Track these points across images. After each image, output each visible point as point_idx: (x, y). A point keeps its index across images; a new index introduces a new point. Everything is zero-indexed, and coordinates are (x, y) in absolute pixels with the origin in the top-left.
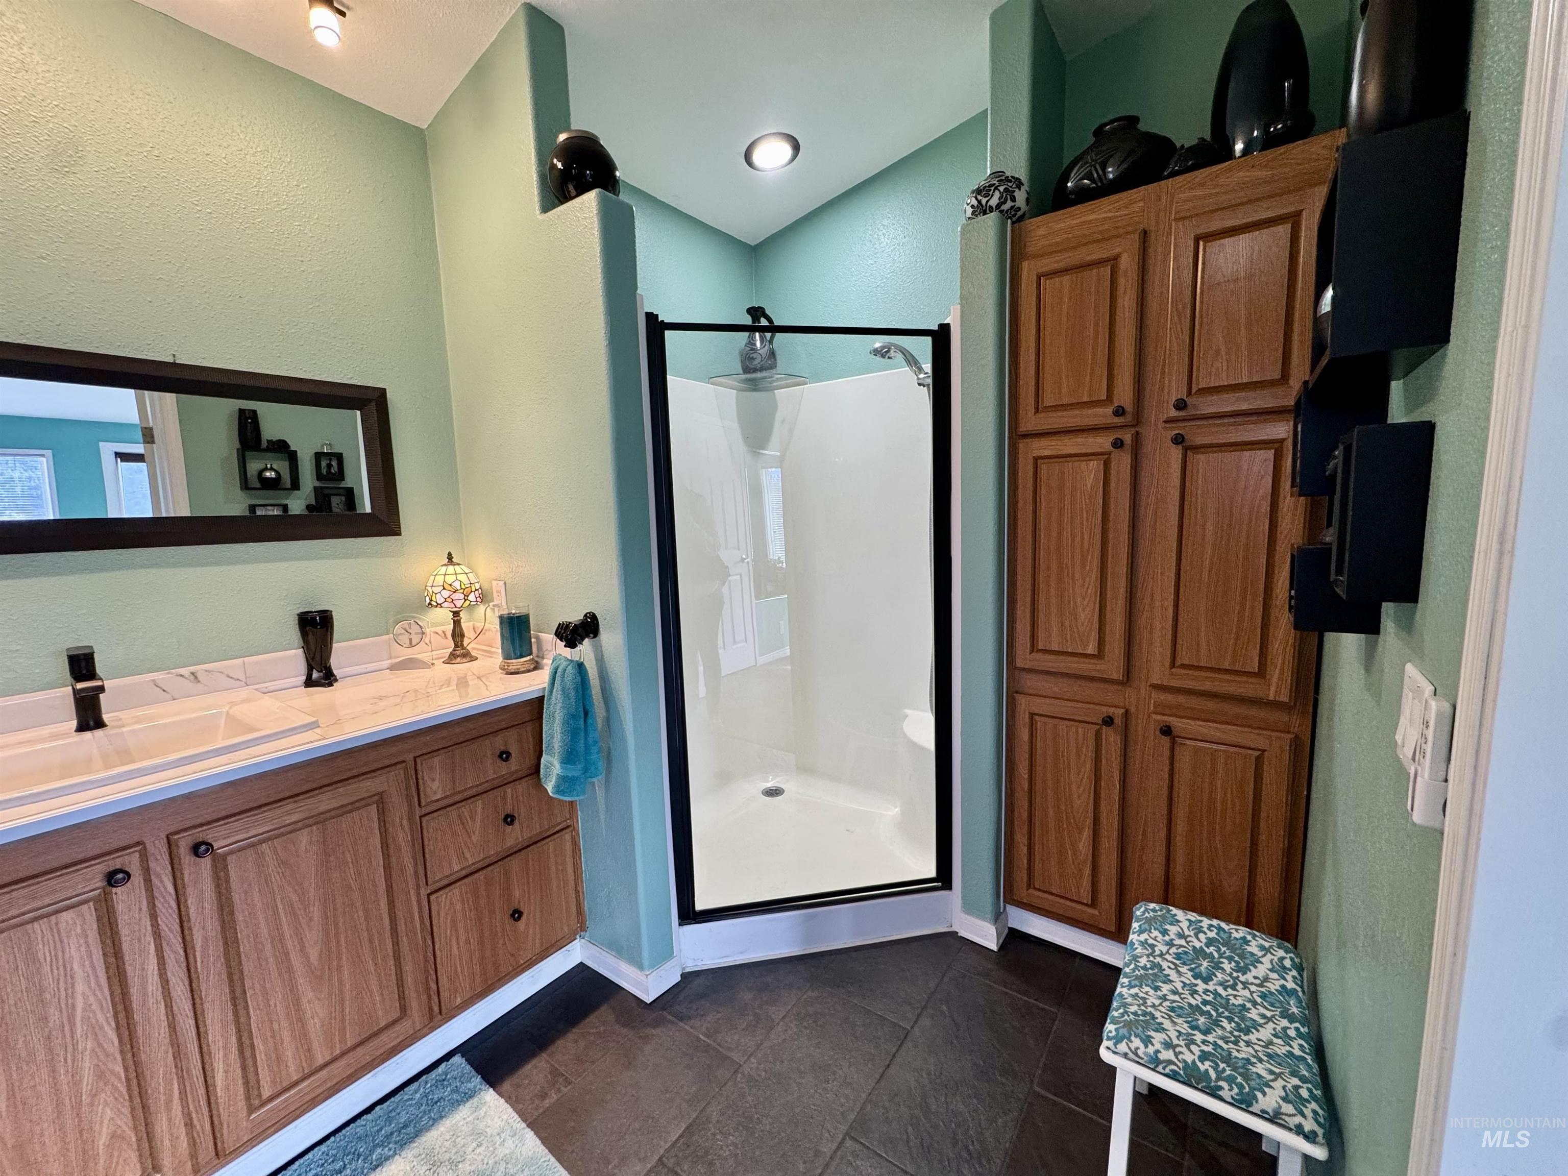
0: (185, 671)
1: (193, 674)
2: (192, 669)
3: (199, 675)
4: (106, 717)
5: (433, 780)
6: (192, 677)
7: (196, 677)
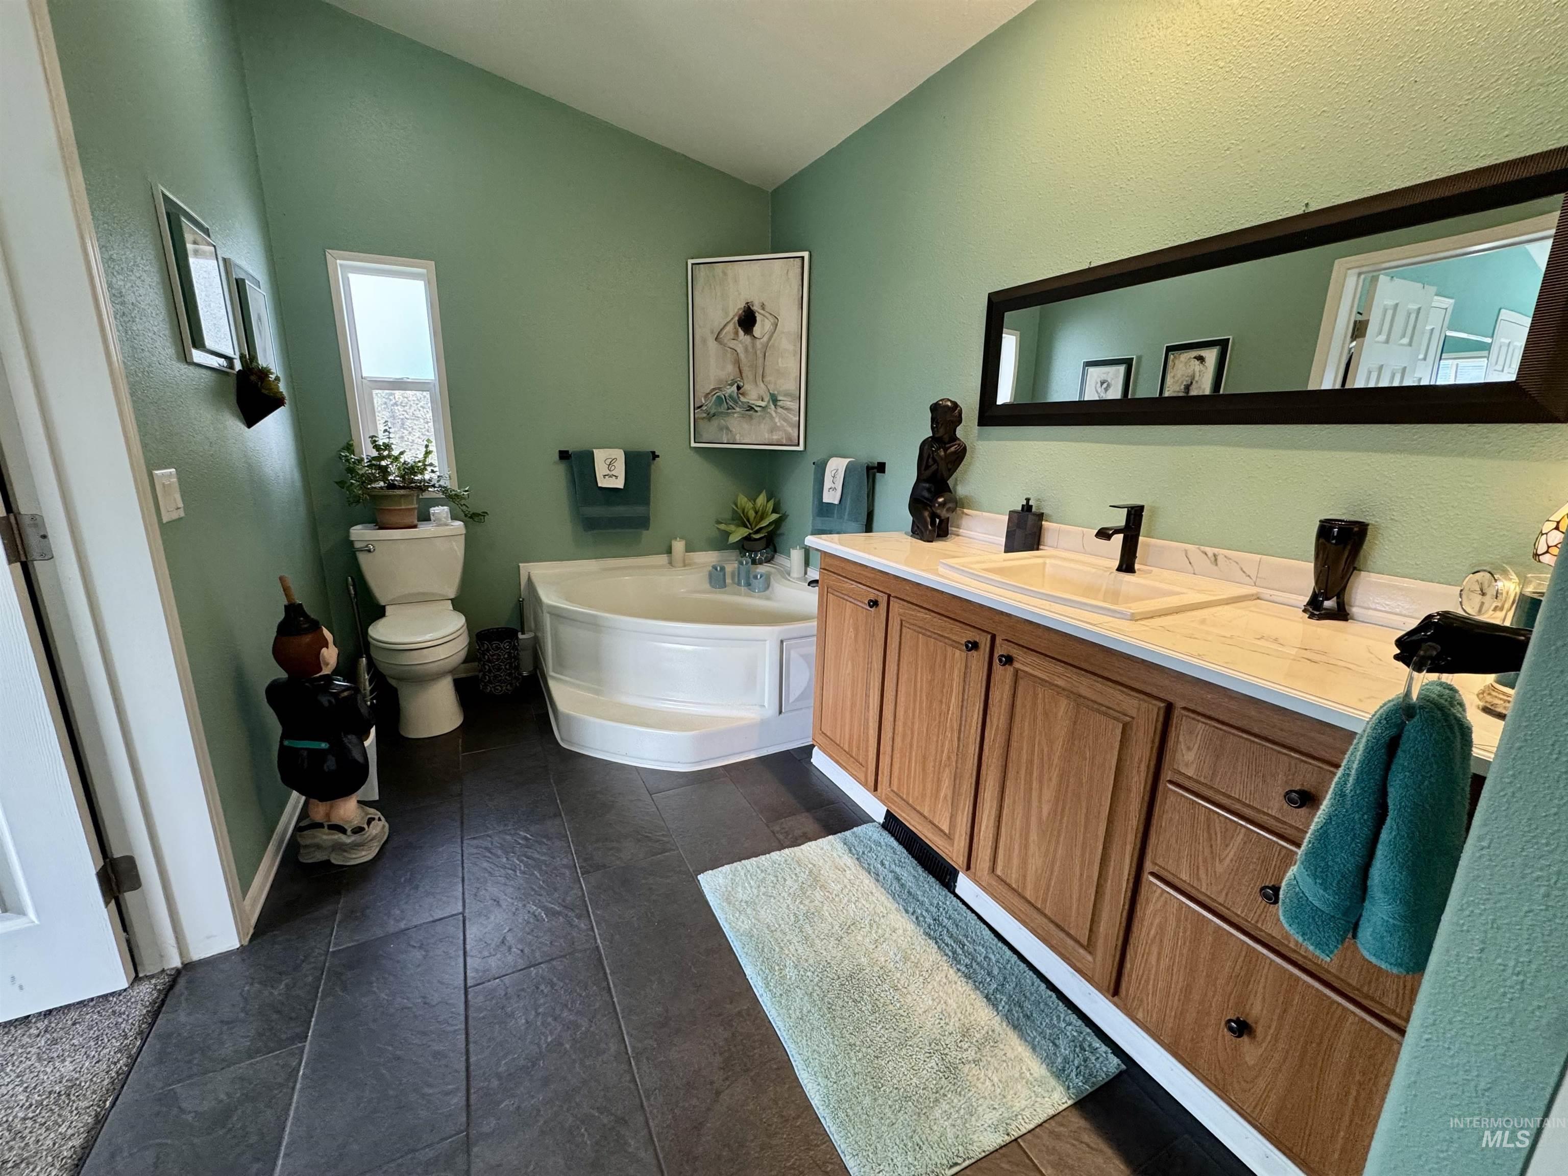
0: (1210, 551)
1: (1215, 555)
2: (1216, 550)
3: (1220, 558)
4: (1137, 566)
5: (1189, 749)
6: (1213, 559)
7: (1216, 560)
